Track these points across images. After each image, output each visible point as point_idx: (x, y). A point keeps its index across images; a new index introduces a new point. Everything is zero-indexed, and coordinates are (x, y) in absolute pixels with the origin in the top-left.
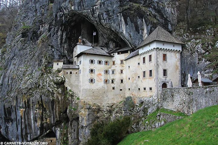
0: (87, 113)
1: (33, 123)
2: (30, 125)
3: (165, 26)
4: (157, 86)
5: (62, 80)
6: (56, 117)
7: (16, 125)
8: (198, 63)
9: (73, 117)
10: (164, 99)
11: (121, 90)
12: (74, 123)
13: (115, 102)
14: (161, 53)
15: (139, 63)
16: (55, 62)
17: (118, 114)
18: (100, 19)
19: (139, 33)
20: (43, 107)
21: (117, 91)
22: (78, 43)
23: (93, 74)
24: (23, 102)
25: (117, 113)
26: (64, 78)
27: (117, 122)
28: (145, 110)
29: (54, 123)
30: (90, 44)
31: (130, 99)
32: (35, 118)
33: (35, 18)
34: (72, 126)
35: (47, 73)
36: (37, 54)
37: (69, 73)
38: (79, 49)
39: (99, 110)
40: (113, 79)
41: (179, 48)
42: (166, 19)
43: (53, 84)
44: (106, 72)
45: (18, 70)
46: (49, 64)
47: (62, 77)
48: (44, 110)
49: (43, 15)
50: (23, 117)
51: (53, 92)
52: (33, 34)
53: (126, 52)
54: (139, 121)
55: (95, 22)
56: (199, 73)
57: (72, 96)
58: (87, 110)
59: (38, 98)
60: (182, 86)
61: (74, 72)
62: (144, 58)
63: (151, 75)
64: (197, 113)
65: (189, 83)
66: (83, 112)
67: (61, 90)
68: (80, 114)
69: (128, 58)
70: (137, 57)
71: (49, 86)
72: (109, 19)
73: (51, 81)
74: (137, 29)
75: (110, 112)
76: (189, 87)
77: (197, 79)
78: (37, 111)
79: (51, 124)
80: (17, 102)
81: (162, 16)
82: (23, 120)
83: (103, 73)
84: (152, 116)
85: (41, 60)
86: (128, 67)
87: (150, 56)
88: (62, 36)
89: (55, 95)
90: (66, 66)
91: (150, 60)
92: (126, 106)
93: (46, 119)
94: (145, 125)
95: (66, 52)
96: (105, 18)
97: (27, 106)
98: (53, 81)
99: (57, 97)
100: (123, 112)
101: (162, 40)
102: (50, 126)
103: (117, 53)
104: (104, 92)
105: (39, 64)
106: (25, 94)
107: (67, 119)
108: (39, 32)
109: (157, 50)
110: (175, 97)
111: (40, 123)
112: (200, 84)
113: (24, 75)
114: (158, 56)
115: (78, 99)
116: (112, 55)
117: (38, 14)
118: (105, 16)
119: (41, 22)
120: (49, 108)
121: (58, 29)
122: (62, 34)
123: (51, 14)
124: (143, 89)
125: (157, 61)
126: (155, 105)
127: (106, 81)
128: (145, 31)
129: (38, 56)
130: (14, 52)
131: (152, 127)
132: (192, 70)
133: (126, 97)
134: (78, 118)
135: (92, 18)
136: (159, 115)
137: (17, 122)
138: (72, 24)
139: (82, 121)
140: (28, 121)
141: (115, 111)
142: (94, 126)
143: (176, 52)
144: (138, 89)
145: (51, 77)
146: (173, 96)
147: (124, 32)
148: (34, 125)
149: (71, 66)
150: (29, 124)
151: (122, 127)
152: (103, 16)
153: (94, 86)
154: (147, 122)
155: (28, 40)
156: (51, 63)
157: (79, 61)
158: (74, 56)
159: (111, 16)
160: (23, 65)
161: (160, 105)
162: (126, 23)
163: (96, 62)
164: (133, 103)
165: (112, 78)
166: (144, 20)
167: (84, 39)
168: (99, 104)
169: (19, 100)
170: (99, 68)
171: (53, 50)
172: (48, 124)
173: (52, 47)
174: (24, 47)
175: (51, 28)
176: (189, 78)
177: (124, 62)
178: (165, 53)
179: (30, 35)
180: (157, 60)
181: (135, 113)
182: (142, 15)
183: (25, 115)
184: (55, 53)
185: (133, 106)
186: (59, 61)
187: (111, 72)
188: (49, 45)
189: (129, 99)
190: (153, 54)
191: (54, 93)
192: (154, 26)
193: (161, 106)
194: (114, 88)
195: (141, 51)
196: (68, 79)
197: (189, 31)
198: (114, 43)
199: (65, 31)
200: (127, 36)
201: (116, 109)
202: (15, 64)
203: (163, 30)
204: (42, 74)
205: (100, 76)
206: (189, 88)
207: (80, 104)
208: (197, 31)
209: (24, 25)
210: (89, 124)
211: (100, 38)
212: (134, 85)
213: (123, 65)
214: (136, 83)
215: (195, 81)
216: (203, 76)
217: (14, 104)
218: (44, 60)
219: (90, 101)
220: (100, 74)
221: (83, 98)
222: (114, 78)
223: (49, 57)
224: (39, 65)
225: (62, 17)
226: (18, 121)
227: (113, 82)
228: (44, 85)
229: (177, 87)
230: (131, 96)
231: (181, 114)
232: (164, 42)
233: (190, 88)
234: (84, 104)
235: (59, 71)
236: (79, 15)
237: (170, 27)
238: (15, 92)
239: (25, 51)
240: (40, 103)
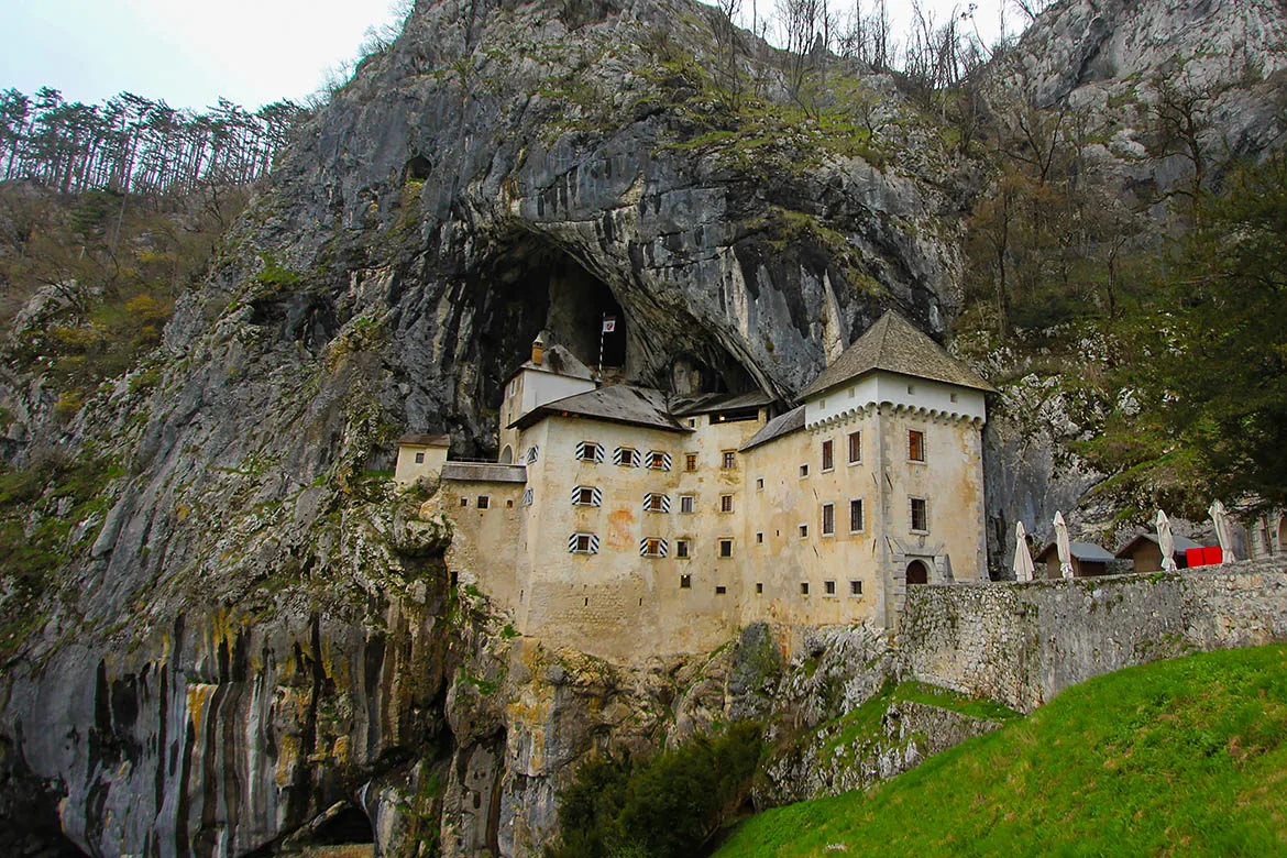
0: (550, 706)
1: (251, 764)
2: (234, 777)
3: (916, 313)
4: (883, 574)
5: (435, 537)
6: (387, 728)
7: (152, 777)
8: (1055, 476)
9: (477, 730)
10: (917, 637)
11: (721, 590)
12: (482, 760)
13: (690, 650)
14: (903, 426)
15: (805, 468)
16: (408, 445)
17: (703, 711)
18: (637, 265)
19: (805, 333)
20: (319, 673)
21: (702, 594)
22: (530, 364)
23: (589, 513)
24: (212, 648)
25: (697, 703)
26: (448, 526)
27: (697, 754)
28: (830, 691)
29: (369, 764)
30: (587, 372)
31: (762, 637)
32: (271, 737)
33: (329, 235)
34: (470, 774)
35: (361, 498)
36: (316, 407)
37: (473, 501)
38: (532, 389)
39: (611, 689)
40: (686, 538)
41: (976, 409)
42: (918, 285)
43: (387, 555)
44: (656, 502)
45: (207, 478)
46: (378, 455)
47: (438, 520)
48: (325, 689)
49: (369, 225)
50: (201, 729)
51: (381, 596)
52: (312, 308)
53: (749, 414)
54: (803, 746)
55: (615, 276)
56: (1058, 519)
57: (479, 617)
58: (551, 688)
59: (300, 625)
60: (995, 577)
61: (498, 497)
62: (828, 446)
63: (856, 522)
64: (1059, 705)
65: (1022, 564)
66: (532, 703)
67: (423, 589)
68: (511, 710)
69: (757, 440)
70: (798, 441)
71: (362, 567)
72: (678, 267)
73: (376, 540)
74: (800, 318)
75: (666, 698)
76: (1021, 579)
77: (1053, 548)
78: (282, 695)
79: (355, 768)
80: (178, 648)
81: (903, 271)
82: (198, 750)
83: (638, 509)
84: (864, 719)
85: (336, 437)
86: (754, 484)
87: (855, 438)
88: (453, 326)
89: (391, 614)
90: (462, 468)
91: (855, 455)
92: (744, 668)
93: (331, 740)
94: (829, 767)
95: (469, 401)
96: (659, 261)
97: (234, 670)
98: (388, 538)
99: (403, 624)
100: (728, 698)
101: (903, 370)
102: (347, 780)
103: (706, 419)
104: (641, 601)
105: (324, 451)
106: (229, 604)
107: (442, 742)
108: (339, 304)
109: (885, 412)
110: (963, 626)
111: (293, 763)
112: (1067, 569)
113: (235, 505)
114: (888, 439)
115: (509, 632)
116: (685, 423)
117: (347, 222)
118: (661, 254)
119: (359, 260)
120: (351, 683)
121: (439, 293)
122: (456, 320)
123: (412, 228)
124: (823, 588)
125: (885, 463)
126: (878, 666)
127: (653, 547)
128: (834, 329)
129: (325, 416)
130: (202, 388)
131: (862, 776)
132: (1030, 507)
133: (744, 625)
134: (502, 733)
135: (601, 259)
136: (894, 716)
137: (162, 760)
138: (508, 277)
139: (520, 750)
140: (229, 753)
141: (691, 694)
142: (581, 775)
143: (963, 425)
144: (799, 589)
145: (378, 520)
146: (953, 620)
147: (743, 327)
148: (260, 777)
149: (485, 469)
150: (228, 768)
151: (720, 777)
152: (650, 252)
153: (591, 572)
154: (839, 750)
155: (282, 336)
156: (386, 452)
157: (529, 446)
158: (504, 423)
159: (685, 255)
160: (237, 455)
161: (898, 666)
162: (753, 290)
163: (609, 453)
164: (774, 654)
165: (680, 531)
166: (827, 283)
167: (559, 349)
168: (613, 661)
169: (190, 638)
170: (621, 484)
171: (404, 388)
172: (339, 769)
173: (401, 374)
174: (255, 369)
175: (405, 289)
176: (1021, 542)
177: (739, 457)
178: (918, 426)
179: (293, 311)
180: (883, 455)
181: (784, 704)
182: (818, 262)
183: (212, 718)
184: (410, 404)
185: (775, 668)
186: (425, 442)
187: (676, 506)
188: (387, 367)
189: (755, 633)
190: (868, 427)
191: (388, 604)
192: (872, 310)
193: (904, 672)
194: (686, 582)
195: (814, 414)
196: (468, 531)
197: (1011, 341)
198: (696, 374)
199: (472, 304)
200: (754, 343)
201: (697, 686)
202: (196, 449)
203: (907, 328)
204: (336, 505)
205: (621, 522)
206: (1020, 586)
207: (516, 660)
208: (1045, 341)
209: (271, 265)
210: (558, 765)
211: (634, 347)
212: (784, 568)
213: (733, 474)
214: (792, 558)
215: (1045, 556)
216: (1075, 532)
217: (161, 656)
218: (350, 436)
219: (570, 644)
220: (624, 514)
221: (534, 627)
222: (692, 532)
223: (379, 421)
224: (324, 458)
225: (462, 241)
226: (168, 753)
227: (682, 551)
228: (336, 563)
229: (971, 581)
230: (769, 619)
231: (993, 707)
232: (912, 381)
233: (1027, 585)
234: (539, 661)
235: (423, 492)
236: (544, 239)
237: (934, 317)
238: (176, 593)
239: (257, 386)
240: (307, 652)
